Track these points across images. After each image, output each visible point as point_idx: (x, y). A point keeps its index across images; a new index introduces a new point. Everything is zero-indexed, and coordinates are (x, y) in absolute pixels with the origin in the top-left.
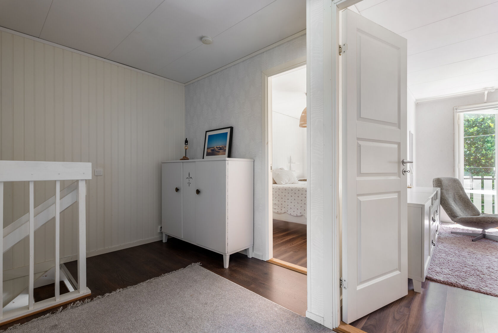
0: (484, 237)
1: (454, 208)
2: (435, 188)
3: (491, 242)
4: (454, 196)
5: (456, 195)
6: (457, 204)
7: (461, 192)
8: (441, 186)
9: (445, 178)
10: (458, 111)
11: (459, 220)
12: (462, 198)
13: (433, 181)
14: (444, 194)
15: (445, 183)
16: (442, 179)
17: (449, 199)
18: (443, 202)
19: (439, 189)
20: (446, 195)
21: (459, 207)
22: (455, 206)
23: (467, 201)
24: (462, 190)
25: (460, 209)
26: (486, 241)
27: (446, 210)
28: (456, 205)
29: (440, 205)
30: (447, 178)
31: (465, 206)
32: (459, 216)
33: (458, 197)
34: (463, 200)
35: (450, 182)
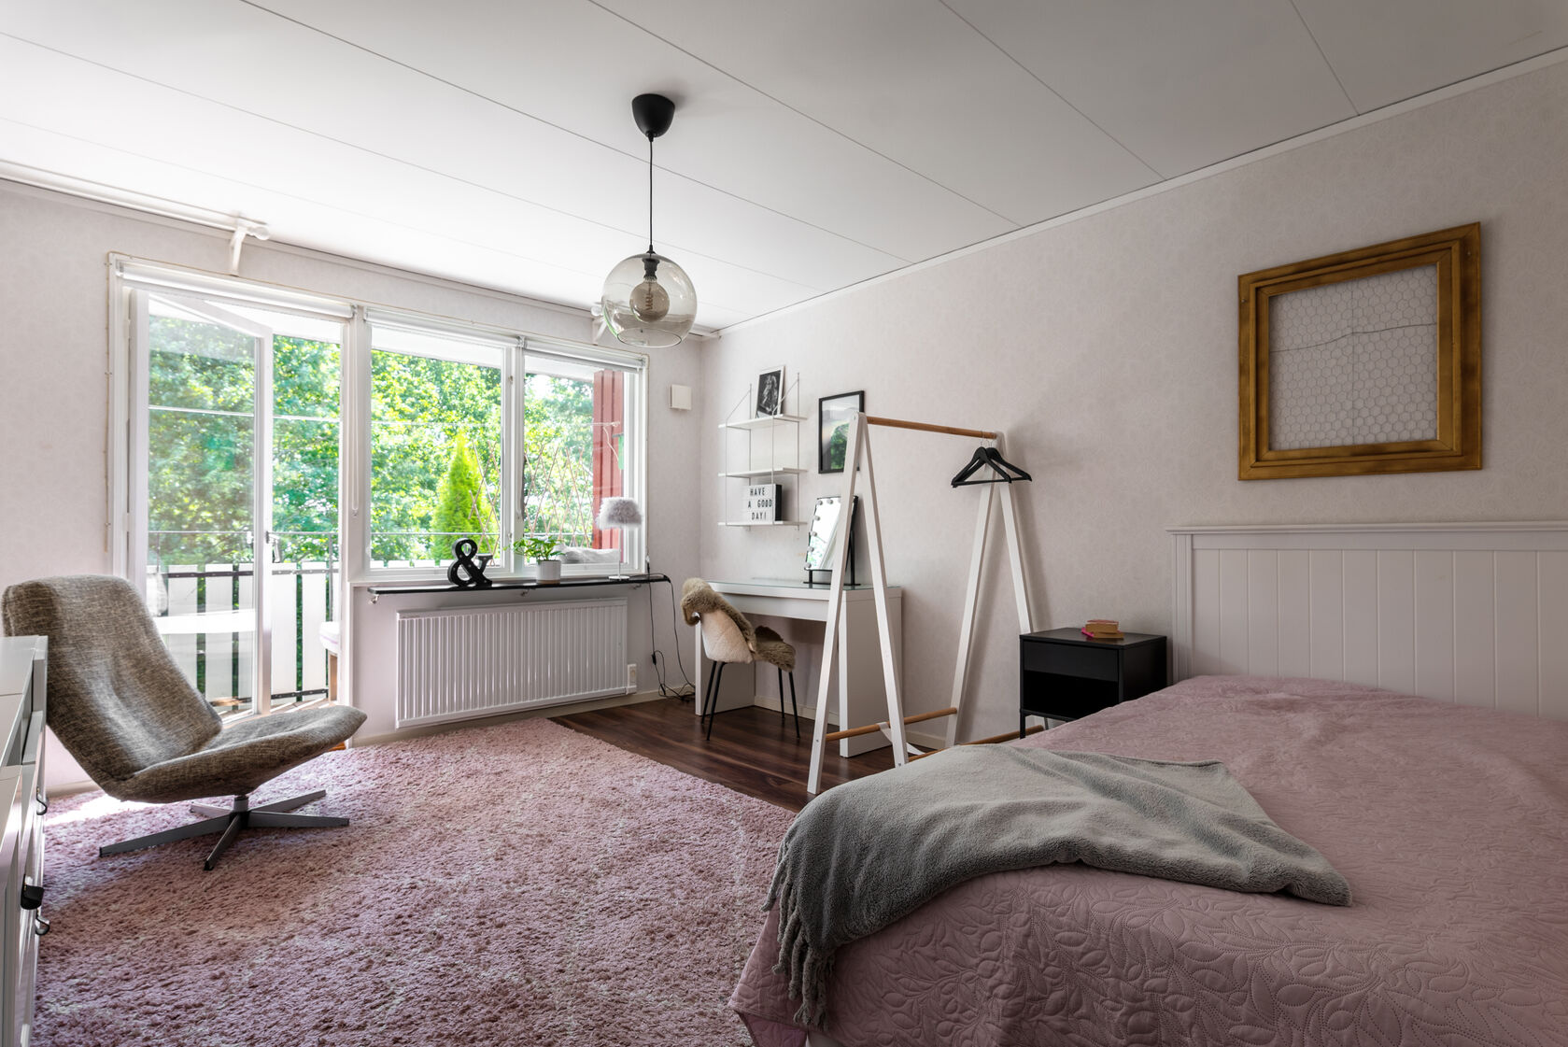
0: (246, 825)
1: (119, 726)
2: (13, 639)
3: (272, 838)
4: (117, 664)
5: (123, 662)
6: (128, 706)
7: (147, 641)
8: (49, 625)
9: (71, 581)
10: (126, 276)
11: (146, 783)
12: (148, 672)
13: (5, 604)
14: (67, 665)
15: (72, 607)
16: (58, 588)
17: (94, 688)
18: (62, 710)
19: (37, 646)
20: (79, 670)
21: (136, 718)
22: (124, 716)
23: (172, 679)
24: (147, 633)
25: (144, 724)
26: (258, 843)
27: (80, 748)
28: (125, 711)
29: (47, 728)
30: (80, 580)
31: (163, 706)
32: (142, 762)
33: (134, 670)
34: (153, 679)
35: (93, 600)
